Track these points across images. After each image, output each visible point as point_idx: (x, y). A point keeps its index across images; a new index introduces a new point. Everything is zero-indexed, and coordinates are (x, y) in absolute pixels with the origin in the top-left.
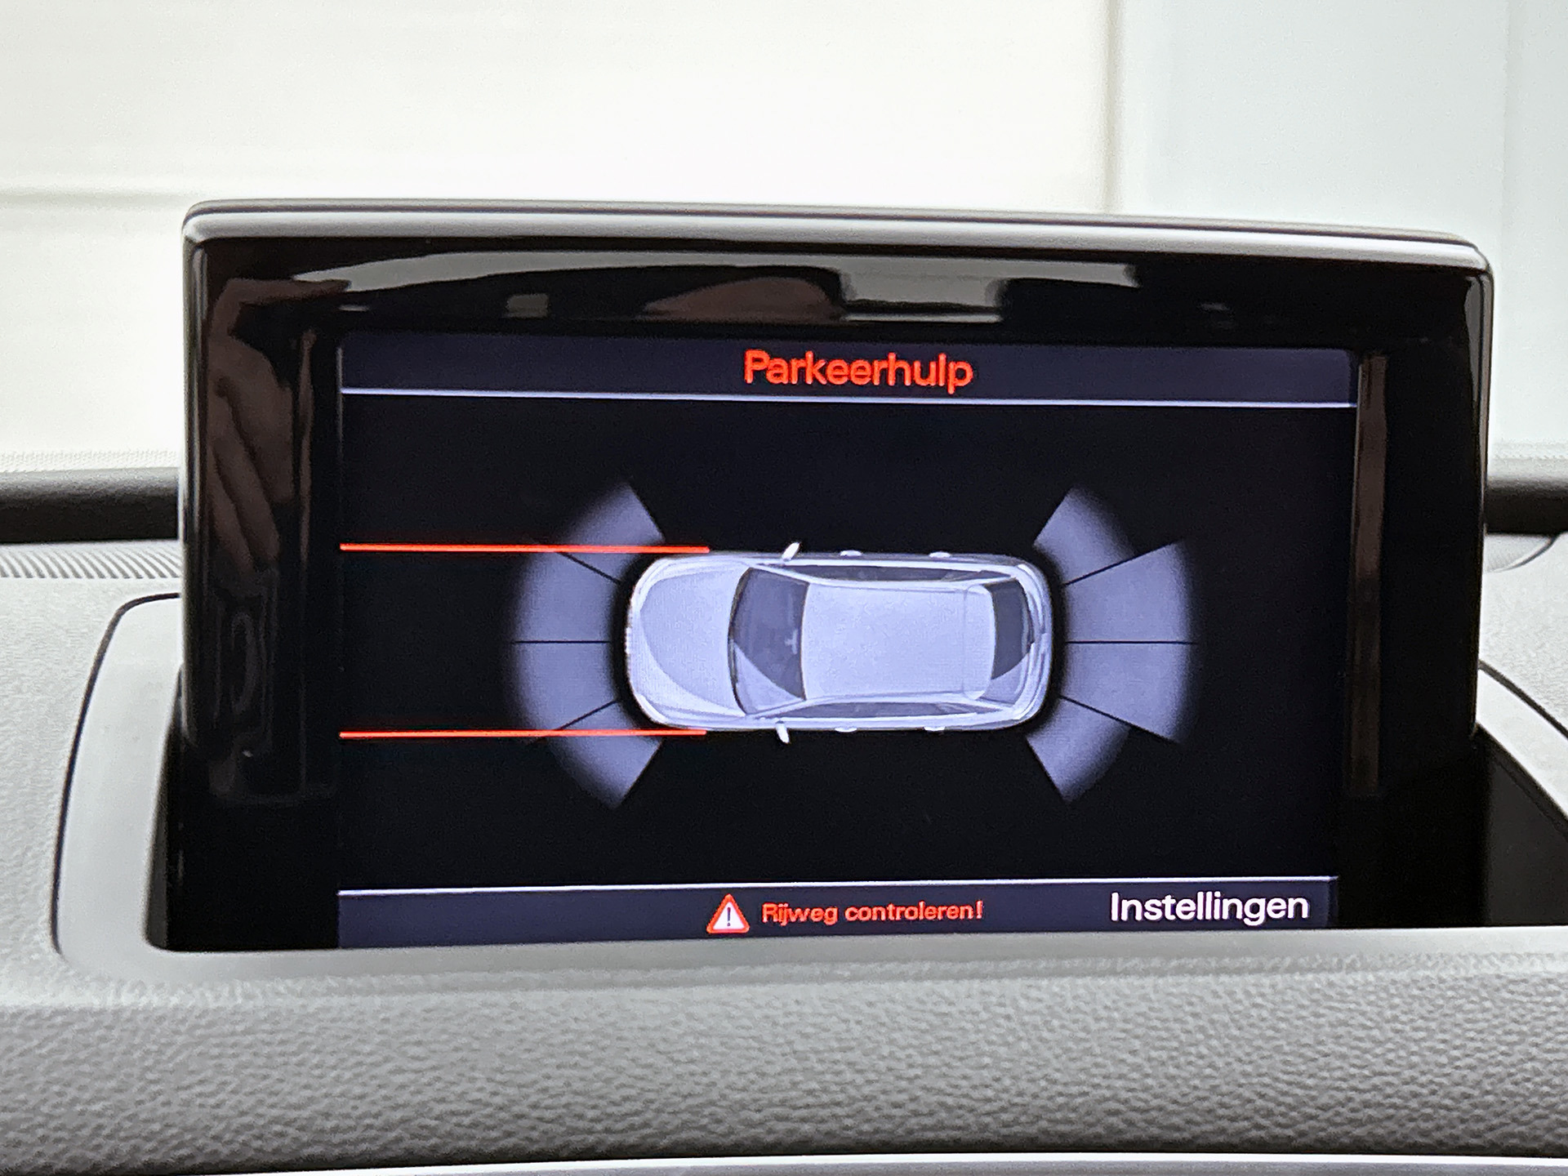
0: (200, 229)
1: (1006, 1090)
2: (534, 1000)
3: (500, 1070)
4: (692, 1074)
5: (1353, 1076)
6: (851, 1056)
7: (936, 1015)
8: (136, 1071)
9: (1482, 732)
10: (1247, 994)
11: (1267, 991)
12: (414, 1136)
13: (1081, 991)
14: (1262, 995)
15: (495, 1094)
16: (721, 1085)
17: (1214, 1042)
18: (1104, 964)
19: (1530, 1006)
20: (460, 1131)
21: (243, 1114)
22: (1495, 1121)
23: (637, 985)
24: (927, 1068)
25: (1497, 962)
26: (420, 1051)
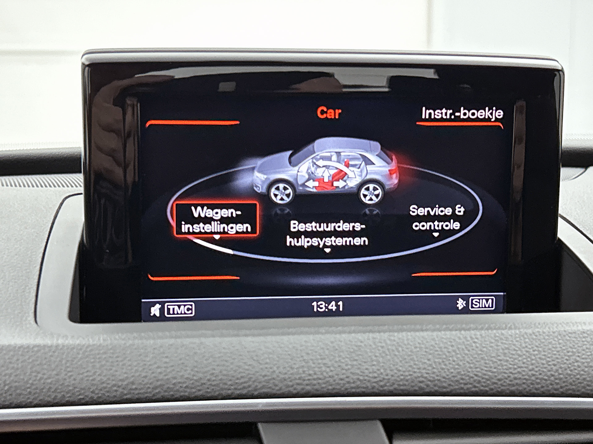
0: (87, 59)
1: (382, 374)
2: (209, 341)
3: (196, 367)
4: (266, 368)
5: (510, 368)
6: (324, 361)
7: (356, 346)
8: (63, 368)
9: (559, 240)
10: (471, 338)
11: (479, 336)
12: (165, 391)
13: (410, 337)
14: (477, 338)
15: (194, 376)
16: (277, 372)
17: (459, 356)
18: (418, 327)
19: (576, 342)
20: (181, 389)
21: (103, 383)
22: (564, 385)
23: (246, 335)
24: (353, 366)
25: (564, 325)
26: (167, 360)
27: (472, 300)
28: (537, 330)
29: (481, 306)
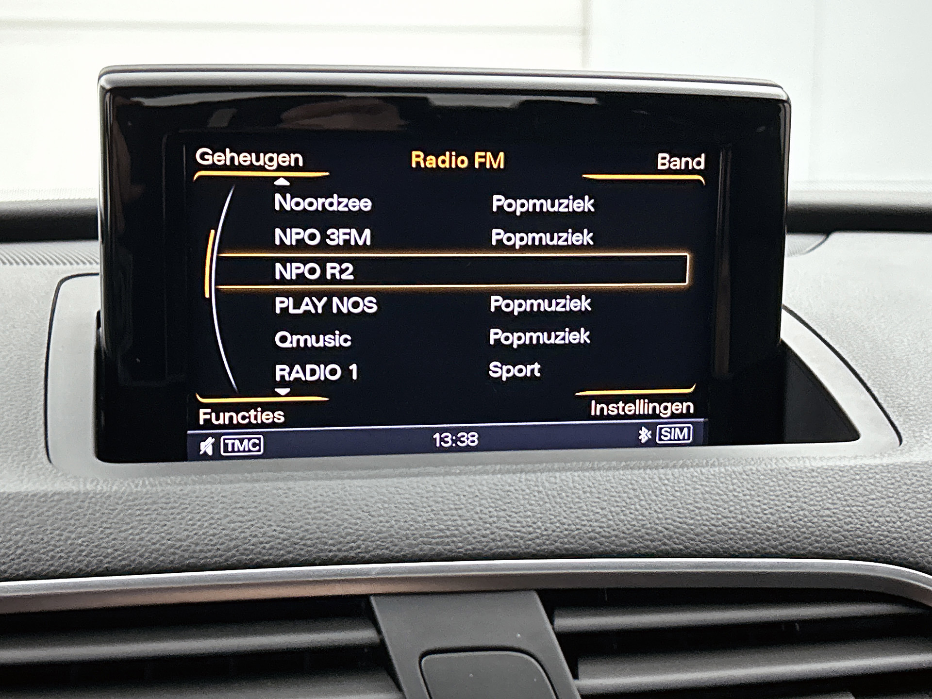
1: (539, 528)
2: (299, 486)
3: (283, 521)
4: (381, 522)
5: (713, 519)
6: (461, 512)
7: (503, 491)
8: (98, 523)
9: (783, 343)
10: (660, 479)
11: (670, 477)
12: (242, 554)
13: (577, 479)
14: (668, 480)
15: (281, 533)
16: (396, 527)
17: (643, 503)
18: (588, 465)
19: (802, 483)
20: (264, 551)
21: (154, 544)
22: (784, 541)
24: (499, 517)
25: (787, 461)
26: (243, 512)
27: (661, 429)
28: (748, 467)
29: (672, 438)
